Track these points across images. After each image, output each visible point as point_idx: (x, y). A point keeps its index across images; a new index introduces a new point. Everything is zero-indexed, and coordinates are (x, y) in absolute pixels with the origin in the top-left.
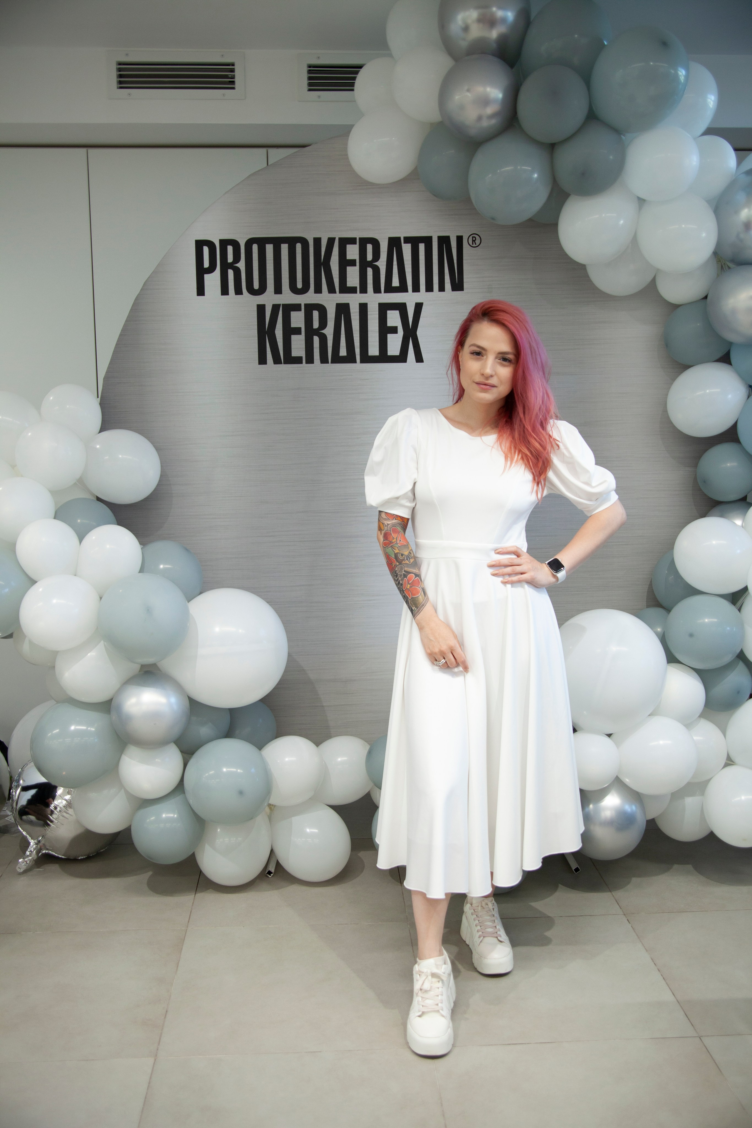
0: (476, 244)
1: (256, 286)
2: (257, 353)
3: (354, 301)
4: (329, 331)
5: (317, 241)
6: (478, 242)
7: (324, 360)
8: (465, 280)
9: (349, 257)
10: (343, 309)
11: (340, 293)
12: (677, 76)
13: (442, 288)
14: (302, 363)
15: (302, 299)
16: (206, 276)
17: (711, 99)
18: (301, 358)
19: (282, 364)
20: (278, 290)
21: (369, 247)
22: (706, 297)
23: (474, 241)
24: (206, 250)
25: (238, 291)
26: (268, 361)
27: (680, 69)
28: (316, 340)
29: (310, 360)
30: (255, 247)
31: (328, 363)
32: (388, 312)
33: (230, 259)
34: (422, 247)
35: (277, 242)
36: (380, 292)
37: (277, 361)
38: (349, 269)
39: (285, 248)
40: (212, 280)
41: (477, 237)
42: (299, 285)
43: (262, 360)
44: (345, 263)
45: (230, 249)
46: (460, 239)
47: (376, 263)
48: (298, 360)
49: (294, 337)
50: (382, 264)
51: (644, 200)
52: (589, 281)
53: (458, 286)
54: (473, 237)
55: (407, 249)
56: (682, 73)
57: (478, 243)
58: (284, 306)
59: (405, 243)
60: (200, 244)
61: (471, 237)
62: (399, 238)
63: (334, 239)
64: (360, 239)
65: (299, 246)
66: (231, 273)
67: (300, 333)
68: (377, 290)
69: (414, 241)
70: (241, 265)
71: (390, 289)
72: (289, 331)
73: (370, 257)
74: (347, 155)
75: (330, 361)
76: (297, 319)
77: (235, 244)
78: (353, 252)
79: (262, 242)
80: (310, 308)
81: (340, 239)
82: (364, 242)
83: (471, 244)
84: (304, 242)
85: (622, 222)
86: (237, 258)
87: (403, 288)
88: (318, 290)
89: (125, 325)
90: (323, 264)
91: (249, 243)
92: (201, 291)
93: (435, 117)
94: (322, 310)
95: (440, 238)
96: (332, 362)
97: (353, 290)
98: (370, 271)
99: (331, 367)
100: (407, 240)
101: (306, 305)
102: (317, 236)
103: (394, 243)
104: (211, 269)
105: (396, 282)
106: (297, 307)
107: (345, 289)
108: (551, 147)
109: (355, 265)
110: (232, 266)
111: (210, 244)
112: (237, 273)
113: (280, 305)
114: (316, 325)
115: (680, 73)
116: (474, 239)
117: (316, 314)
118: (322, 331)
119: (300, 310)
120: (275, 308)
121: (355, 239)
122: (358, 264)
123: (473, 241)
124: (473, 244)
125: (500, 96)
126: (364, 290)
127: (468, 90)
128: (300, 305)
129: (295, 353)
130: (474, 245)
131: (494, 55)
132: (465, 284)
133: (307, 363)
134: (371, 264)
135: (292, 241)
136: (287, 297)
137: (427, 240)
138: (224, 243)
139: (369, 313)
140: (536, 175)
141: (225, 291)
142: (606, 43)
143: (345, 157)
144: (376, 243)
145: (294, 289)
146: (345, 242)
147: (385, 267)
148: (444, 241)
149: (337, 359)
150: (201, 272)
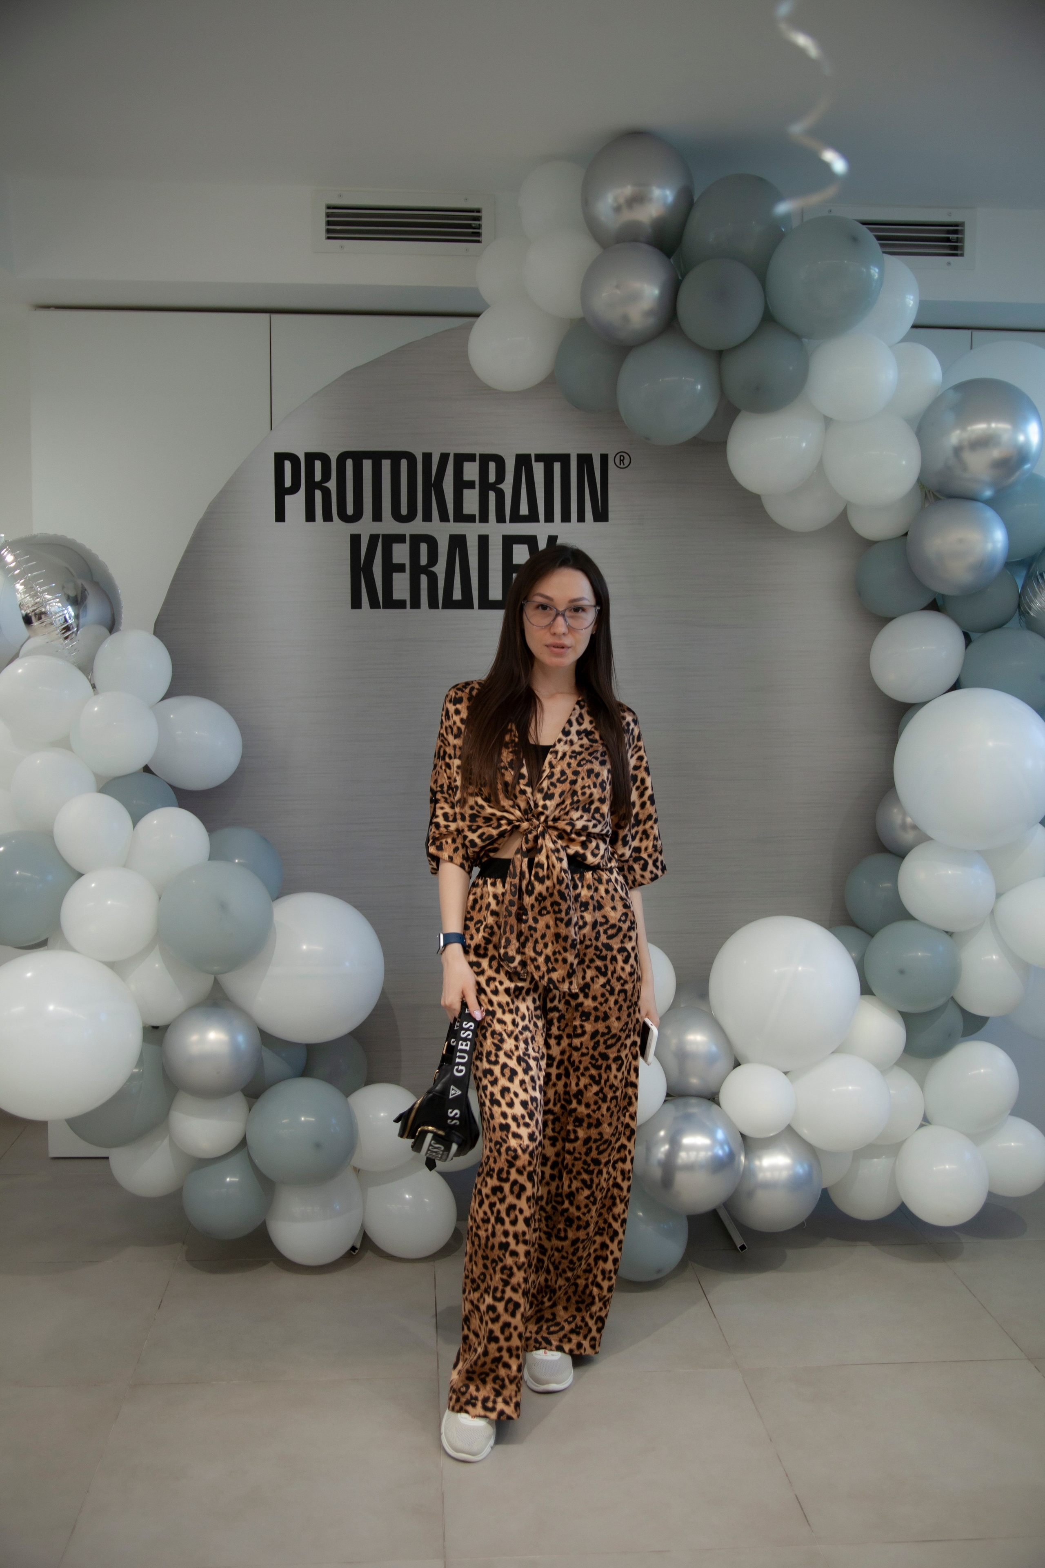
0: (624, 464)
1: (350, 511)
2: (350, 595)
3: (472, 532)
4: (440, 569)
5: (427, 457)
6: (626, 462)
7: (433, 604)
8: (610, 508)
9: (466, 477)
10: (458, 542)
11: (455, 521)
12: (869, 275)
13: (581, 518)
14: (405, 607)
15: (408, 529)
16: (288, 498)
17: (910, 299)
18: (404, 602)
19: (380, 608)
20: (377, 516)
21: (492, 466)
22: (906, 534)
23: (622, 461)
24: (288, 465)
25: (327, 517)
26: (363, 605)
27: (872, 267)
28: (424, 579)
29: (416, 604)
30: (349, 463)
31: (438, 608)
32: (515, 546)
33: (318, 477)
34: (557, 467)
35: (377, 457)
36: (504, 522)
37: (374, 604)
38: (467, 493)
39: (386, 464)
40: (295, 503)
41: (626, 456)
42: (404, 511)
43: (356, 603)
44: (461, 485)
45: (318, 464)
46: (604, 458)
47: (500, 486)
48: (401, 604)
49: (396, 576)
50: (507, 487)
51: (831, 419)
52: (764, 512)
53: (601, 515)
54: (620, 456)
55: (538, 469)
56: (875, 272)
57: (626, 465)
58: (385, 536)
59: (536, 461)
60: (280, 458)
61: (618, 456)
62: (530, 455)
63: (448, 455)
64: (481, 455)
65: (404, 463)
66: (318, 494)
67: (404, 571)
68: (500, 519)
69: (548, 460)
70: (332, 485)
71: (516, 518)
72: (390, 568)
73: (492, 478)
74: (467, 352)
75: (440, 606)
76: (401, 553)
77: (324, 458)
78: (471, 471)
79: (358, 457)
80: (416, 540)
81: (456, 455)
82: (485, 459)
83: (618, 463)
84: (410, 457)
85: (804, 445)
86: (326, 476)
87: (533, 517)
88: (427, 517)
89: (184, 557)
90: (434, 486)
91: (343, 457)
92: (280, 516)
93: (576, 312)
94: (432, 542)
95: (580, 456)
96: (444, 607)
97: (470, 519)
98: (492, 496)
99: (442, 614)
100: (539, 458)
101: (411, 536)
102: (427, 450)
103: (523, 461)
104: (294, 489)
105: (524, 510)
106: (400, 539)
107: (461, 517)
108: (719, 355)
109: (474, 487)
110: (320, 486)
111: (294, 458)
112: (326, 493)
113: (379, 535)
114: (424, 561)
115: (872, 271)
116: (622, 458)
117: (424, 547)
118: (432, 569)
119: (404, 542)
120: (374, 539)
121: (475, 455)
122: (477, 486)
123: (620, 460)
124: (620, 464)
125: (656, 292)
126: (484, 518)
127: (617, 287)
128: (404, 536)
129: (396, 596)
130: (622, 466)
131: (649, 243)
132: (609, 513)
133: (412, 607)
134: (493, 487)
135: (395, 457)
136: (389, 526)
137: (564, 459)
138: (311, 457)
139: (490, 547)
140: (699, 387)
141: (310, 517)
142: (783, 230)
143: (463, 355)
144: (500, 461)
145: (397, 515)
146: (461, 459)
147: (511, 491)
148: (585, 460)
149: (450, 604)
150: (281, 493)
